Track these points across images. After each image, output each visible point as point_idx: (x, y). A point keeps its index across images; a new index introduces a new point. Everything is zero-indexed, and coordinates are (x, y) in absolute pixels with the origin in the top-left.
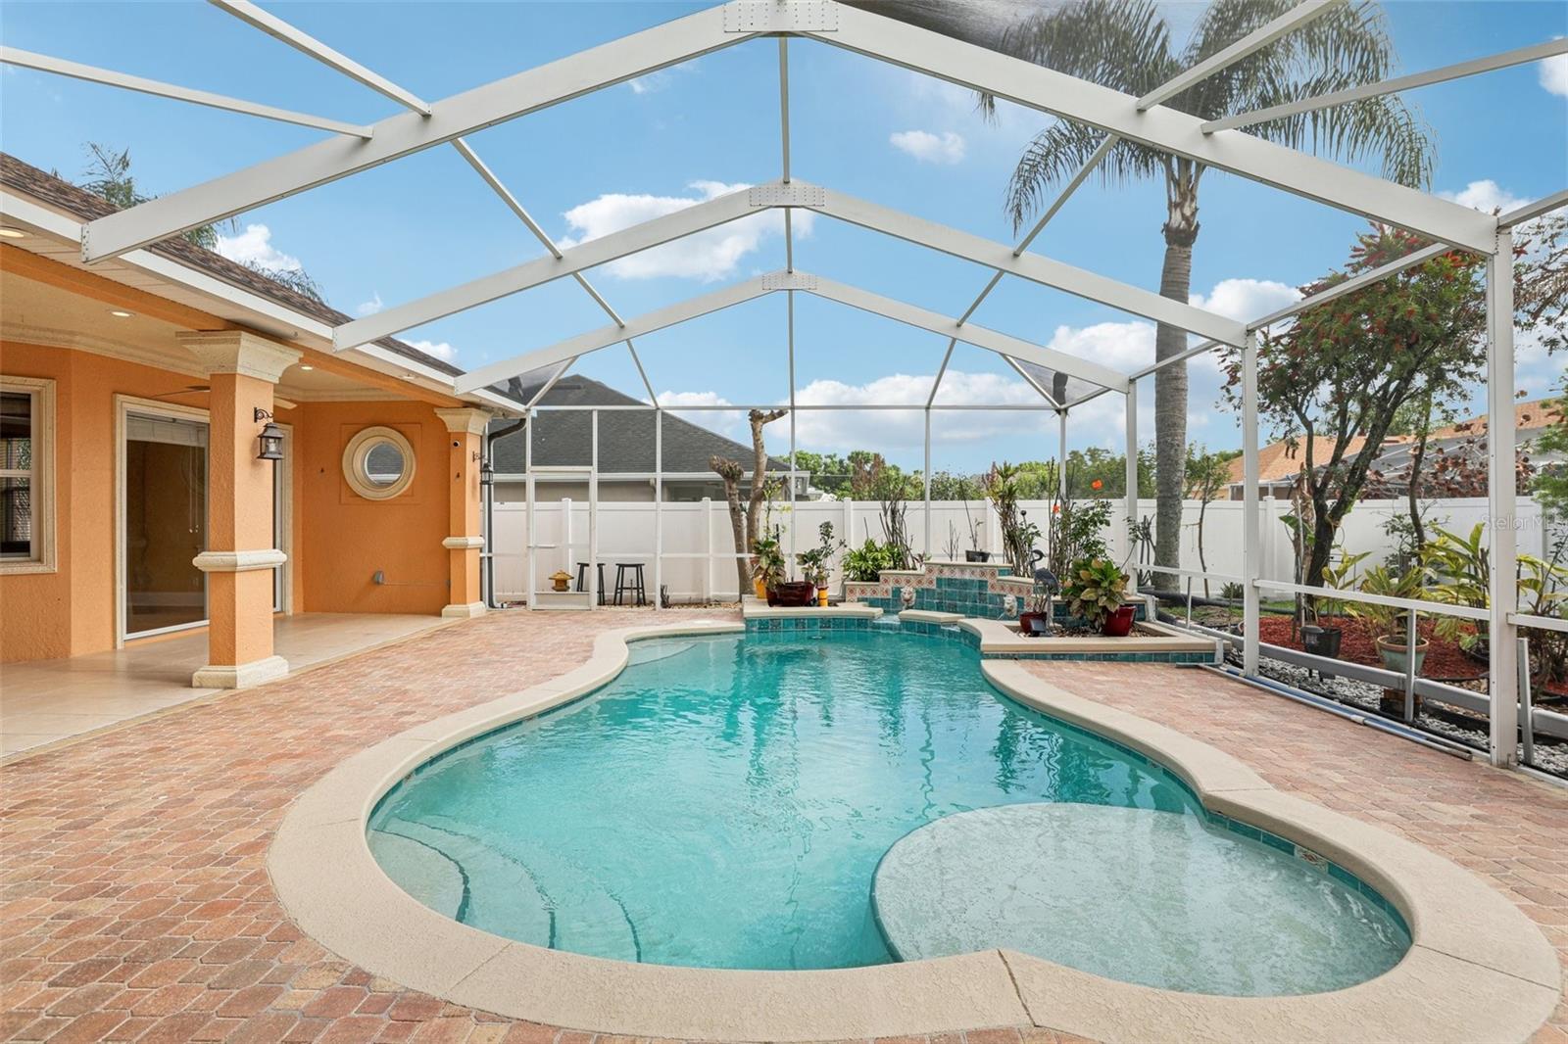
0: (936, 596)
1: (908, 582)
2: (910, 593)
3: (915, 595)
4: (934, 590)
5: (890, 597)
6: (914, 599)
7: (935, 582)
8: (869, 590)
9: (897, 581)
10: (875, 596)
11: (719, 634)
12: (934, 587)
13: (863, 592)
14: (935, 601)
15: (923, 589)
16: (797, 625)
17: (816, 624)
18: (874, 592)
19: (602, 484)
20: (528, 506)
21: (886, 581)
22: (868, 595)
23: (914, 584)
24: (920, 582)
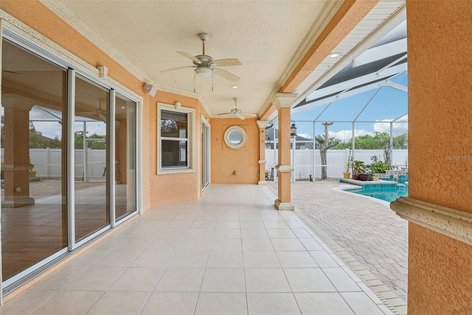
0: (406, 178)
1: (395, 173)
2: (397, 177)
3: (398, 177)
4: (405, 176)
5: (389, 178)
6: (398, 178)
7: (406, 173)
8: (382, 176)
9: (392, 173)
10: (384, 178)
11: (356, 189)
12: (406, 175)
13: (380, 176)
14: (406, 179)
15: (401, 176)
16: (374, 186)
17: (379, 186)
18: (384, 176)
19: (297, 144)
20: (274, 151)
21: (388, 173)
22: (382, 177)
23: (398, 174)
24: (400, 173)
